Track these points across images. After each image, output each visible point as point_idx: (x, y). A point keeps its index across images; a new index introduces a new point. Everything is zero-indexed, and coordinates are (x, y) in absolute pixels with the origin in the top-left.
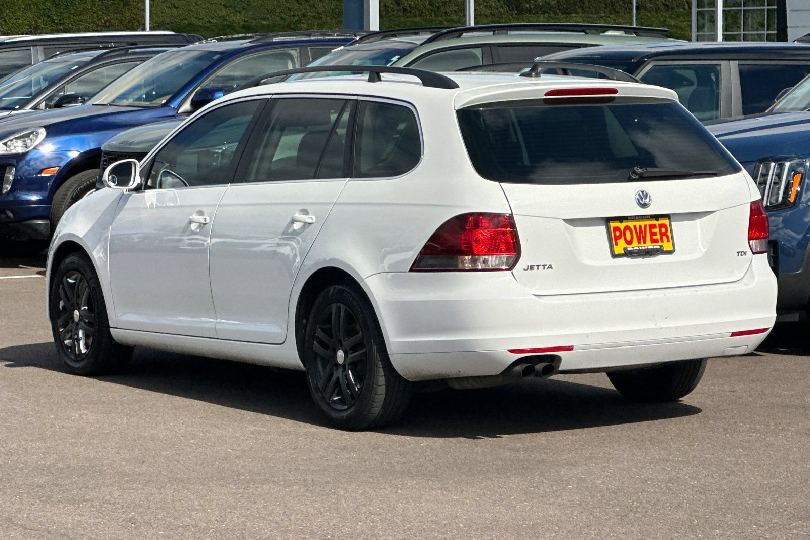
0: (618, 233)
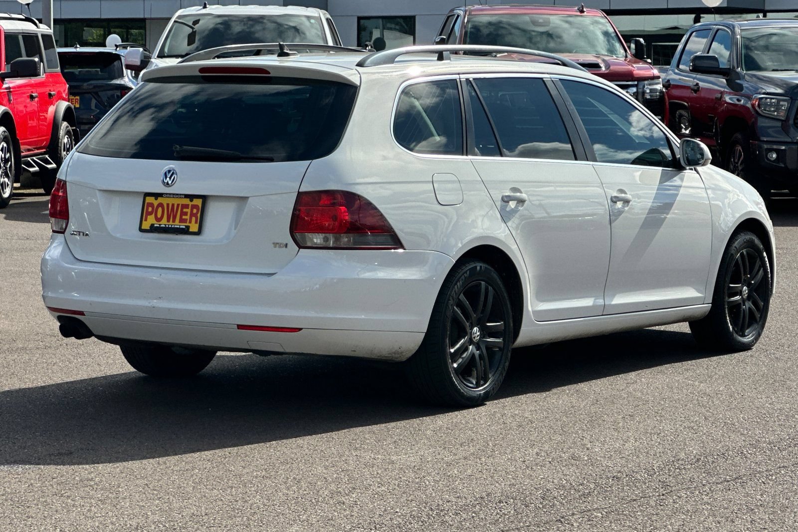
0: (150, 209)
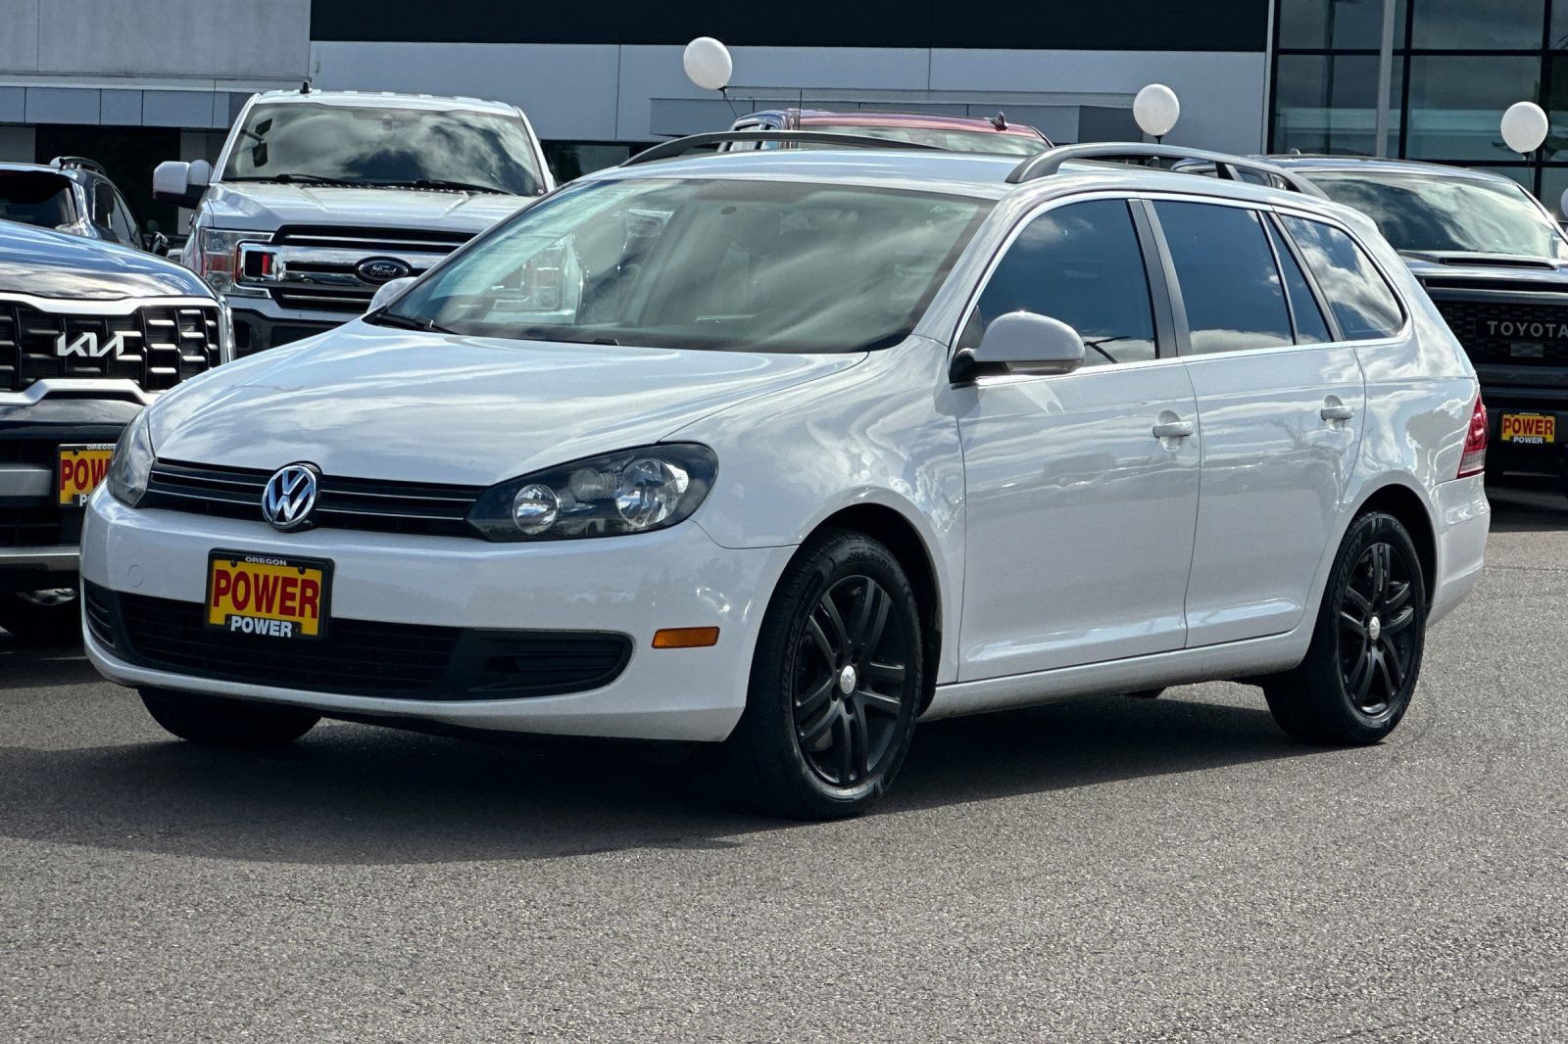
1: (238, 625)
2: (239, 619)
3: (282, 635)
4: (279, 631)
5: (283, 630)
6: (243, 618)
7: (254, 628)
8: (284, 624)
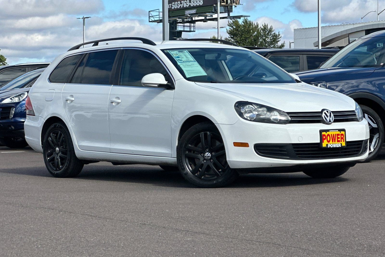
1: (330, 146)
2: (330, 145)
3: (339, 147)
4: (338, 146)
5: (339, 145)
6: (330, 144)
7: (333, 146)
8: (339, 144)
